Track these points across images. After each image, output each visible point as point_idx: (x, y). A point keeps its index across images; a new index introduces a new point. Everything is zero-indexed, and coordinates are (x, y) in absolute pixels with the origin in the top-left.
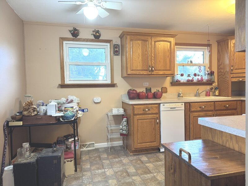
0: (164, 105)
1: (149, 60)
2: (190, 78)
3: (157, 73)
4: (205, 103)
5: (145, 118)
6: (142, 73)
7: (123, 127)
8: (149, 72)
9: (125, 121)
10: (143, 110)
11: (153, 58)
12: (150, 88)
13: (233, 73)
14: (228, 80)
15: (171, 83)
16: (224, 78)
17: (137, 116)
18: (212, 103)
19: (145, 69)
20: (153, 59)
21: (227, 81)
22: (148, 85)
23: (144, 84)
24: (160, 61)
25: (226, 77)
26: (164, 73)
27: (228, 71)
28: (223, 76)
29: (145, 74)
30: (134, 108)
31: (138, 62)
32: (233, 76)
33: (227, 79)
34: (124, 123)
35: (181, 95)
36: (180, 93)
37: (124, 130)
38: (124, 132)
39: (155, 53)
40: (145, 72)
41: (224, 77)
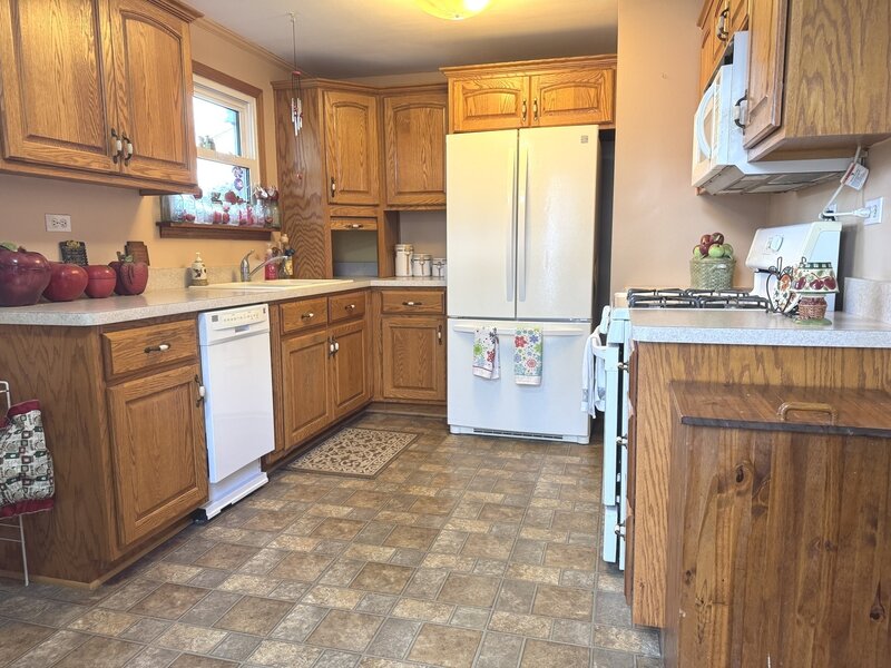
0: (215, 319)
1: (108, 99)
2: (219, 209)
3: (142, 170)
4: (311, 302)
5: (157, 389)
6: (80, 162)
7: (26, 461)
8: (112, 162)
9: (36, 429)
10: (147, 351)
11: (120, 94)
12: (82, 244)
13: (336, 204)
14: (321, 226)
15: (157, 224)
16: (306, 219)
17: (126, 385)
18: (318, 301)
19: (93, 142)
20: (121, 98)
21: (320, 229)
22: (68, 229)
23: (49, 223)
24: (149, 114)
25: (314, 214)
26: (168, 175)
27: (319, 194)
28: (303, 210)
29: (95, 166)
30: (104, 343)
31: (60, 98)
32: (335, 212)
33: (319, 221)
34: (34, 439)
35: (203, 276)
36: (199, 266)
37: (39, 479)
38: (36, 486)
39: (127, 70)
40: (96, 162)
41: (306, 214)
